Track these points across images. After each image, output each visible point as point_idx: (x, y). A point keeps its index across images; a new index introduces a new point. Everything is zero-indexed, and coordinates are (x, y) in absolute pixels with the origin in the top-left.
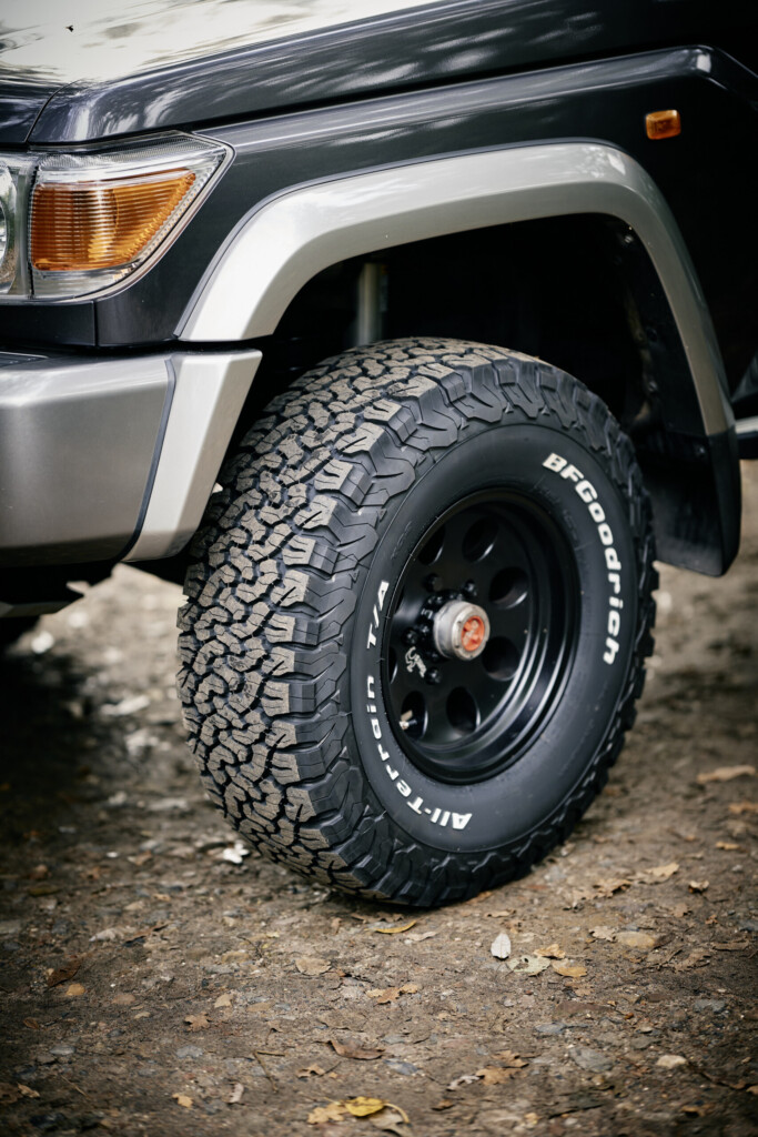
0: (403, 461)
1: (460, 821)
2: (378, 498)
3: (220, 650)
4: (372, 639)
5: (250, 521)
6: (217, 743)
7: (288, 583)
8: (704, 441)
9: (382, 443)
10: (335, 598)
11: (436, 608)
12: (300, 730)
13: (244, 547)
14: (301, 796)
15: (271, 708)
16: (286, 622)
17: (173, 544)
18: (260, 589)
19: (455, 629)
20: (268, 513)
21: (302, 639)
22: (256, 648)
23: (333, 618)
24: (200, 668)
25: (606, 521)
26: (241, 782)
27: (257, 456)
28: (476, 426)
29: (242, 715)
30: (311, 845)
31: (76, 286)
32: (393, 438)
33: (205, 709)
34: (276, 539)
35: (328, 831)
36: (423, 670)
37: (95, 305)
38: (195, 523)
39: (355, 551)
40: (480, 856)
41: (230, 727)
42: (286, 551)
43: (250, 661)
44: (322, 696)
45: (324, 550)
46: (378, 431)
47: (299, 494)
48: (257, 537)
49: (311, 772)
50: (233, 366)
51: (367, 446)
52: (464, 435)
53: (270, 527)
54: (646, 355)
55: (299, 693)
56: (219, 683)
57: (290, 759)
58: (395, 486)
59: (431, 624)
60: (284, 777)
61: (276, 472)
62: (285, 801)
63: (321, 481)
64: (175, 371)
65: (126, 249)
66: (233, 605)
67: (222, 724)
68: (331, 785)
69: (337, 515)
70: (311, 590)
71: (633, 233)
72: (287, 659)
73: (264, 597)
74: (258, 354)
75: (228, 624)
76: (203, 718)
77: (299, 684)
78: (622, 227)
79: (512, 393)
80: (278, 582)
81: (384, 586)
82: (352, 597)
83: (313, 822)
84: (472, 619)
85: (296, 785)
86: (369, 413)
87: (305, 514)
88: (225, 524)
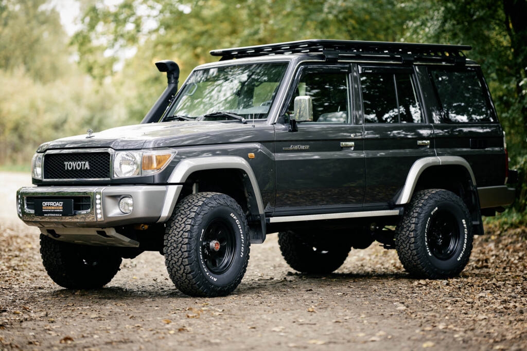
0: (206, 208)
1: (215, 280)
2: (202, 213)
3: (173, 241)
4: (201, 240)
5: (179, 218)
6: (172, 259)
7: (187, 227)
8: (259, 215)
9: (203, 204)
10: (195, 230)
11: (210, 241)
12: (188, 254)
13: (178, 222)
14: (188, 267)
15: (183, 250)
16: (186, 234)
17: (167, 219)
18: (181, 229)
19: (214, 244)
20: (182, 216)
21: (189, 237)
22: (180, 239)
23: (194, 234)
24: (169, 259)
25: (241, 229)
26: (176, 267)
27: (179, 208)
28: (219, 205)
29: (177, 253)
30: (189, 278)
31: (150, 173)
32: (205, 204)
33: (169, 253)
34: (184, 220)
35: (193, 275)
36: (208, 253)
37: (154, 176)
38: (171, 215)
39: (198, 222)
40: (218, 287)
41: (175, 255)
42: (186, 222)
43: (179, 242)
44: (192, 248)
45: (193, 221)
46: (202, 202)
47: (188, 212)
48: (180, 220)
49: (190, 263)
50: (178, 187)
51: (200, 204)
52: (217, 206)
53: (179, 232)
54: (248, 200)
55: (188, 247)
56: (172, 247)
57: (186, 260)
58: (205, 212)
59: (209, 244)
60: (184, 264)
61: (183, 210)
62: (185, 269)
63: (192, 210)
64: (167, 188)
65: (159, 166)
66: (176, 232)
67: (173, 255)
68: (193, 265)
69: (195, 215)
70: (191, 228)
71: (246, 174)
72: (186, 241)
73: (182, 230)
74: (182, 186)
75: (174, 236)
76: (169, 255)
77: (188, 246)
78: (245, 172)
79: (225, 200)
80: (185, 227)
81: (203, 230)
82: (198, 230)
83: (190, 273)
84: (217, 243)
85: (187, 265)
86: (200, 200)
87: (189, 216)
88: (173, 219)
